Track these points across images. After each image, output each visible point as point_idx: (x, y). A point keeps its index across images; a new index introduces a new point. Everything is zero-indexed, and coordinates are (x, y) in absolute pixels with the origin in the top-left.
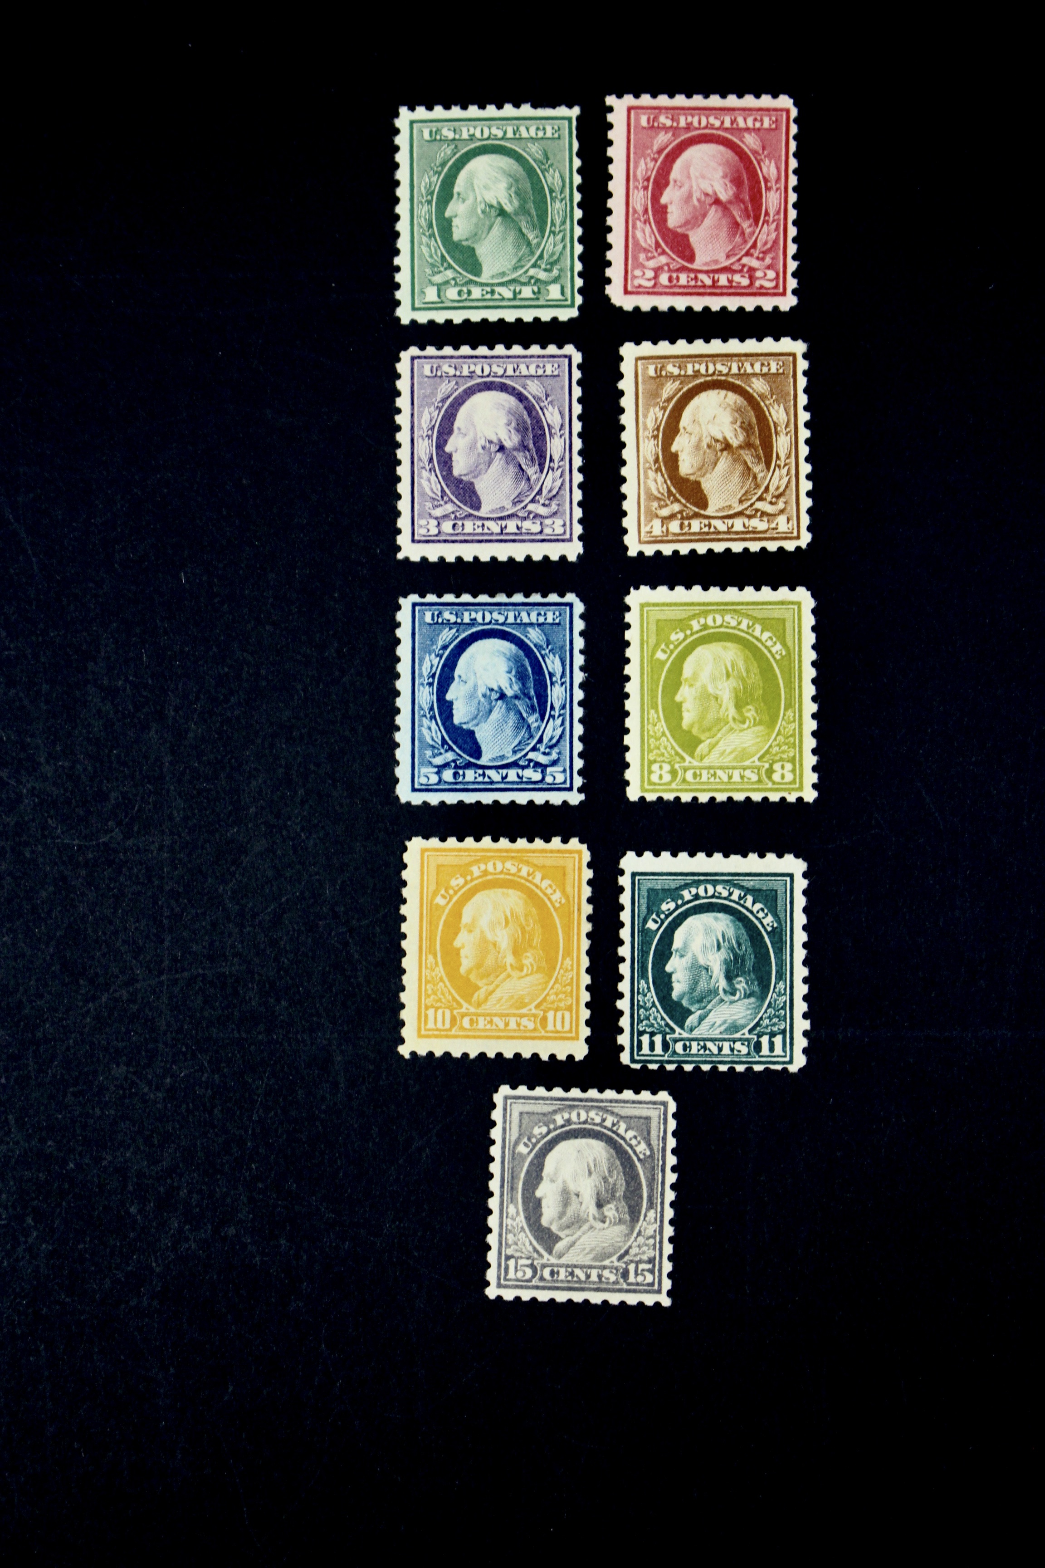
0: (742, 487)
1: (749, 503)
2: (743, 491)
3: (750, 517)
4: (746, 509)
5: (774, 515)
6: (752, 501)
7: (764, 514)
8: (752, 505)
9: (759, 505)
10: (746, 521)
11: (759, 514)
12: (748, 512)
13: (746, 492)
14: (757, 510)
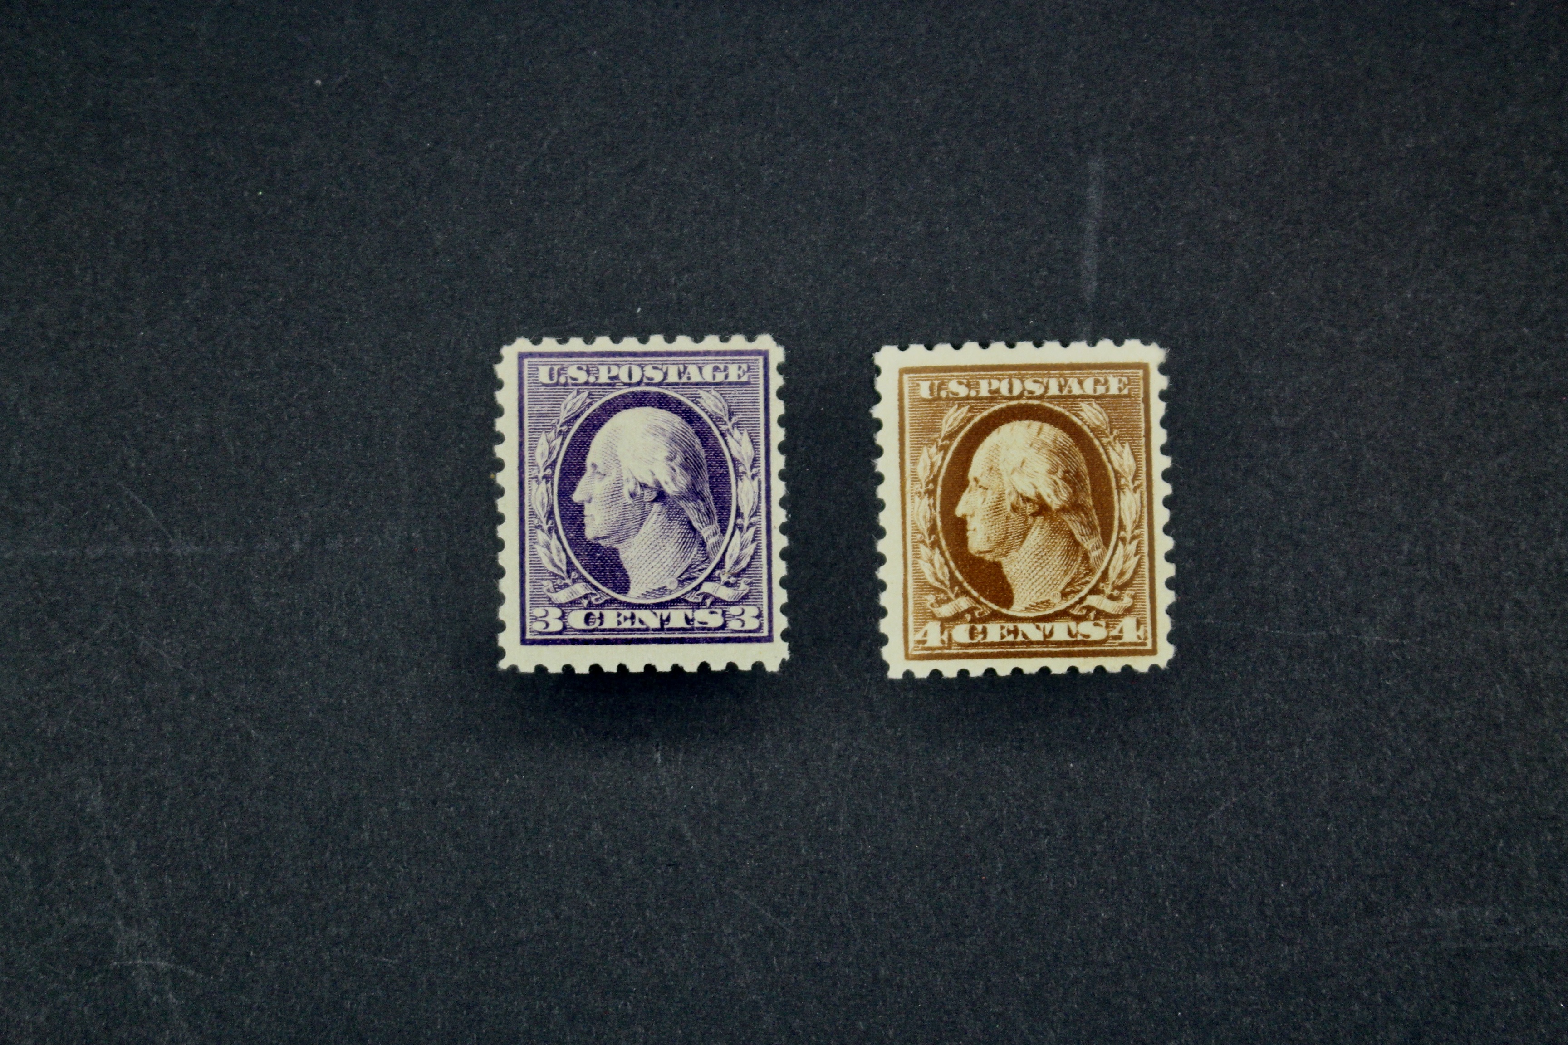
0: (1066, 573)
1: (1077, 598)
2: (1067, 579)
3: (1078, 619)
4: (1072, 606)
5: (1117, 617)
6: (1082, 594)
7: (1100, 614)
8: (1082, 600)
9: (1092, 600)
10: (1073, 625)
11: (1092, 615)
12: (1075, 612)
13: (1073, 580)
14: (1089, 609)
